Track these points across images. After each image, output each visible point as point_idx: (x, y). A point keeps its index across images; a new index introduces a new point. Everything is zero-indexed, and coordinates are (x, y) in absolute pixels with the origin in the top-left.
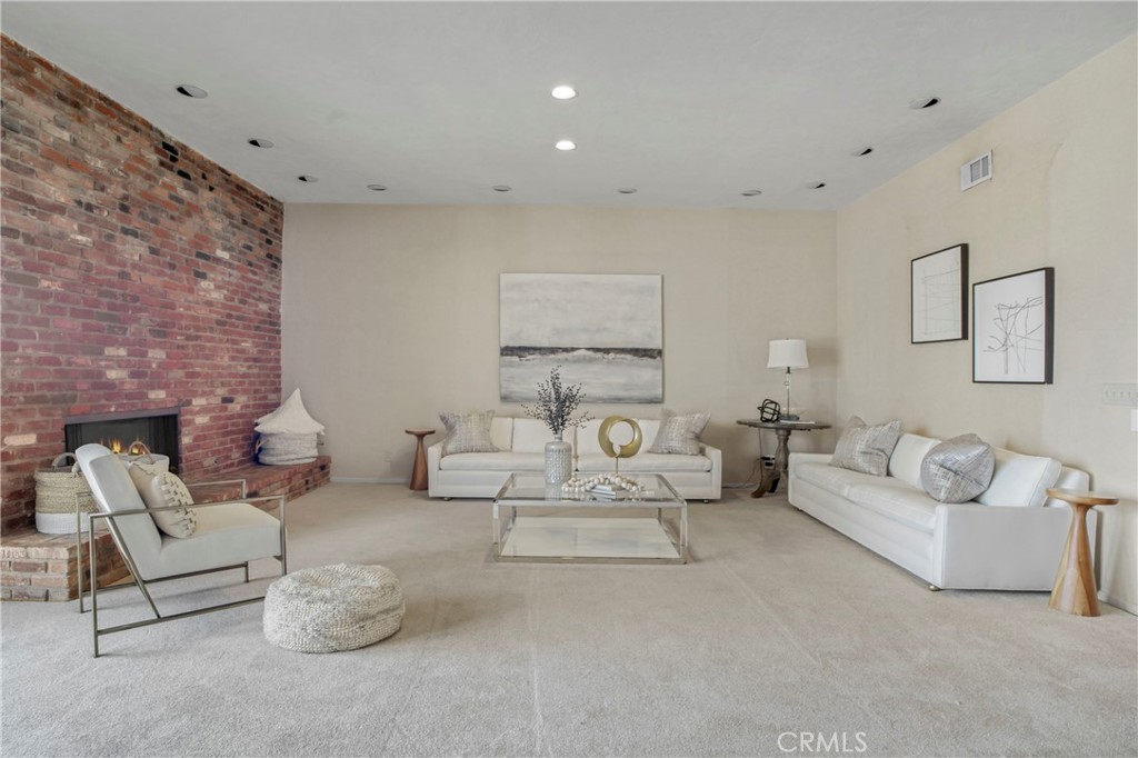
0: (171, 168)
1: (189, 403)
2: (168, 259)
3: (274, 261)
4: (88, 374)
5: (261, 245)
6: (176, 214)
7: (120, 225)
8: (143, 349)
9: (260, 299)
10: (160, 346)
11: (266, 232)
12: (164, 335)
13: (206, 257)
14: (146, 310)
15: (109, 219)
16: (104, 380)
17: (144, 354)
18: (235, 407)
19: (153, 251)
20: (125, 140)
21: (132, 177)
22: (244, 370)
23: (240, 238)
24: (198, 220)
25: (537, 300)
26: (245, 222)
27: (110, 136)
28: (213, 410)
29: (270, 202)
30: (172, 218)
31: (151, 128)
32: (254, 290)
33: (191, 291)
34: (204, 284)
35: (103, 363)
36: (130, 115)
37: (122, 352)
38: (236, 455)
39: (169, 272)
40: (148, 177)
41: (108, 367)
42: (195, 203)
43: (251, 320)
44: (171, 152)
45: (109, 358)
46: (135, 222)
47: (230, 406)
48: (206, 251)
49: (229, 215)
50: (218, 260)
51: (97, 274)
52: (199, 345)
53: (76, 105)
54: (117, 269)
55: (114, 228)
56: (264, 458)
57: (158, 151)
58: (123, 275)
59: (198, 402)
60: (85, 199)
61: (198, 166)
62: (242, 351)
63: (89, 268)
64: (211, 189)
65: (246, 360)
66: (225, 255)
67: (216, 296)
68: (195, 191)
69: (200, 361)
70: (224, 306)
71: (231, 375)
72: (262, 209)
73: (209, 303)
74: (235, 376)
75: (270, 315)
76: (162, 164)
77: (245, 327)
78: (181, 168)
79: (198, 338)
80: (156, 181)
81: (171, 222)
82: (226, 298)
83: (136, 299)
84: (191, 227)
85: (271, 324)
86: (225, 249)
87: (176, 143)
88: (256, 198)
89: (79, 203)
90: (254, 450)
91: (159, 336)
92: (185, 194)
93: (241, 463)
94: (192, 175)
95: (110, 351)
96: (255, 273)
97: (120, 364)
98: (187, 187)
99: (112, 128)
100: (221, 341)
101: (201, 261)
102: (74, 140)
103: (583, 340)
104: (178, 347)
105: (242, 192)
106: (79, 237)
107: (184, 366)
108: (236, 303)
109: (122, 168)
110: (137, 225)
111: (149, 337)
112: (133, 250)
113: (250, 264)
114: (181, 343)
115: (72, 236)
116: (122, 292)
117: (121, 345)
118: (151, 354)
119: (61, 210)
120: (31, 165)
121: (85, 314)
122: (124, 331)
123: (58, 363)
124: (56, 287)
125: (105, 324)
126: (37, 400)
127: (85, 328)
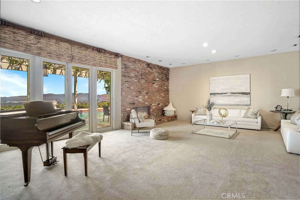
0: (148, 67)
1: (152, 104)
2: (148, 82)
3: (168, 79)
4: (136, 100)
5: (165, 77)
6: (149, 74)
9: (165, 86)
10: (147, 96)
11: (166, 74)
13: (155, 80)
16: (139, 101)
17: (145, 97)
18: (160, 105)
19: (146, 81)
20: (141, 65)
21: (143, 70)
22: (162, 99)
23: (161, 76)
25: (218, 83)
26: (162, 73)
27: (139, 65)
28: (156, 106)
29: (167, 68)
30: (149, 75)
31: (145, 62)
32: (164, 85)
33: (152, 86)
34: (154, 85)
36: (142, 61)
37: (141, 97)
38: (160, 114)
39: (148, 84)
40: (145, 69)
42: (153, 72)
43: (163, 90)
44: (148, 65)
45: (140, 98)
46: (143, 77)
47: (159, 105)
48: (155, 79)
49: (159, 73)
50: (157, 81)
53: (135, 62)
54: (141, 84)
55: (140, 78)
56: (165, 115)
57: (146, 65)
58: (142, 85)
59: (153, 104)
60: (136, 75)
62: (161, 96)
63: (137, 85)
64: (155, 69)
65: (162, 97)
66: (158, 80)
67: (156, 87)
68: (153, 70)
69: (154, 98)
70: (158, 88)
71: (159, 100)
72: (165, 70)
73: (155, 88)
74: (160, 100)
75: (167, 89)
76: (147, 67)
77: (162, 91)
78: (150, 67)
79: (153, 94)
80: (146, 70)
82: (158, 87)
83: (143, 89)
84: (152, 76)
85: (167, 91)
86: (158, 78)
87: (149, 63)
88: (164, 68)
89: (135, 76)
90: (163, 113)
91: (147, 94)
92: (151, 71)
93: (161, 115)
94: (152, 67)
95: (139, 97)
96: (164, 82)
97: (141, 99)
98: (151, 70)
99: (140, 64)
100: (157, 94)
101: (154, 81)
102: (135, 67)
103: (229, 91)
104: (150, 95)
105: (161, 68)
106: (135, 81)
107: (151, 99)
108: (160, 87)
109: (141, 69)
111: (145, 94)
112: (143, 81)
113: (163, 80)
116: (141, 88)
117: (141, 96)
118: (146, 97)
119: (133, 77)
120: (129, 72)
121: (136, 92)
122: (142, 93)
123: (132, 99)
124: (133, 88)
125: (139, 93)
126: (130, 104)
127: (136, 93)
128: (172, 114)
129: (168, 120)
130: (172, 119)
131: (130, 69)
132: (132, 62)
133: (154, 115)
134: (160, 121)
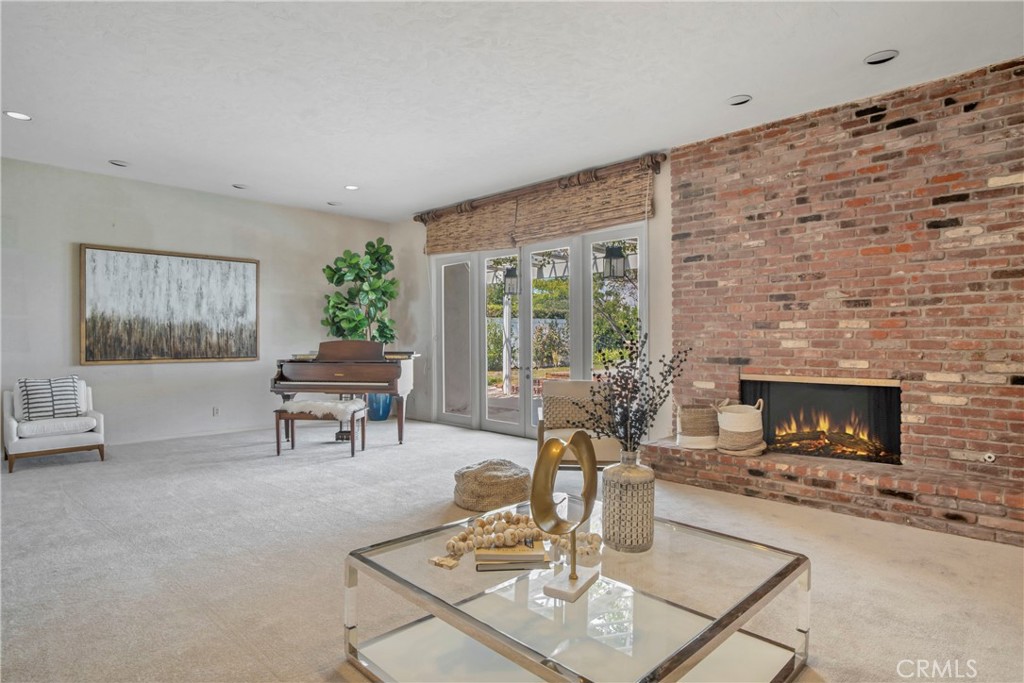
1: (919, 377)
2: (873, 225)
4: (761, 344)
6: (887, 172)
7: (796, 218)
8: (833, 320)
10: (865, 317)
12: (867, 303)
13: (962, 198)
14: (834, 284)
15: (785, 217)
16: (781, 348)
17: (833, 325)
19: (845, 225)
20: (799, 143)
21: (811, 169)
24: (936, 161)
27: (780, 150)
28: (980, 390)
30: (877, 180)
33: (926, 247)
34: (952, 233)
35: (778, 335)
36: (804, 118)
37: (801, 325)
39: (874, 237)
40: (835, 158)
41: (782, 338)
42: (929, 143)
44: (872, 114)
45: (784, 331)
48: (961, 190)
50: (995, 192)
51: (772, 265)
52: (940, 309)
53: (745, 149)
54: (797, 255)
55: (791, 221)
57: (847, 126)
58: (805, 258)
60: (756, 213)
61: (933, 97)
63: (763, 262)
64: (971, 107)
69: (946, 328)
70: (1014, 250)
73: (973, 254)
76: (857, 134)
78: (897, 119)
79: (939, 300)
80: (847, 155)
81: (878, 184)
83: (819, 276)
84: (921, 174)
87: (879, 100)
89: (751, 218)
91: (855, 306)
92: (904, 144)
94: (920, 115)
95: (783, 325)
97: (799, 335)
98: (907, 134)
99: (784, 142)
100: (1006, 299)
101: (946, 207)
102: (744, 175)
104: (893, 314)
106: (751, 243)
107: (907, 336)
109: (798, 168)
110: (819, 209)
111: (841, 308)
112: (815, 234)
114: (899, 310)
115: (744, 244)
116: (799, 273)
117: (800, 319)
118: (842, 324)
119: (735, 229)
120: (711, 210)
121: (758, 299)
122: (804, 306)
123: (733, 336)
124: (731, 284)
125: (781, 303)
126: (717, 360)
127: (758, 309)
131: (714, 198)
132: (728, 157)
133: (956, 454)
134: (891, 501)
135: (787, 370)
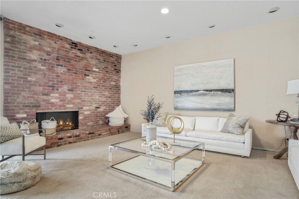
0: (75, 49)
1: (82, 108)
2: (74, 71)
3: (118, 71)
4: (44, 100)
5: (112, 67)
6: (77, 60)
7: (56, 64)
8: (65, 94)
9: (112, 81)
10: (71, 93)
11: (114, 63)
12: (73, 91)
13: (89, 71)
14: (65, 84)
15: (52, 62)
16: (50, 102)
17: (65, 96)
18: (101, 109)
19: (68, 70)
20: (57, 42)
21: (60, 51)
22: (105, 100)
23: (103, 65)
24: (86, 61)
25: (186, 74)
26: (105, 61)
27: (52, 42)
28: (92, 110)
29: (115, 55)
30: (75, 61)
31: (67, 39)
32: (110, 79)
33: (83, 79)
34: (88, 77)
35: (50, 98)
36: (59, 36)
37: (57, 95)
38: (101, 122)
39: (74, 75)
40: (66, 51)
41: (51, 99)
42: (85, 57)
43: (107, 87)
44: (74, 45)
46: (61, 62)
47: (99, 109)
48: (89, 69)
49: (99, 59)
50: (94, 71)
51: (48, 76)
52: (86, 93)
53: (40, 35)
54: (56, 75)
55: (54, 64)
57: (69, 44)
58: (58, 76)
59: (85, 108)
60: (43, 58)
61: (86, 47)
62: (104, 95)
63: (45, 74)
64: (91, 53)
65: (105, 97)
66: (97, 70)
67: (93, 80)
68: (85, 54)
69: (87, 97)
70: (96, 83)
71: (99, 101)
72: (112, 57)
73: (91, 83)
74: (101, 101)
75: (116, 85)
76: (71, 48)
77: (105, 88)
78: (79, 48)
79: (85, 91)
80: (69, 52)
81: (75, 62)
82: (97, 81)
83: (62, 82)
84: (83, 63)
85: (117, 88)
86: (97, 68)
87: (76, 42)
88: (110, 54)
89: (42, 59)
90: (107, 122)
91: (70, 91)
92: (81, 55)
93: (102, 124)
94: (83, 50)
95: (52, 95)
96: (109, 74)
97: (56, 98)
98: (81, 53)
99: (53, 40)
100: (95, 92)
101: (87, 72)
102: (39, 44)
103: (202, 87)
104: (78, 94)
105: (104, 53)
106: (41, 67)
107: (80, 99)
108: (102, 82)
109: (57, 50)
110: (62, 63)
111: (67, 91)
112: (61, 70)
113: (107, 72)
114: (79, 93)
115: (39, 67)
116: (57, 80)
117: (56, 93)
118: (67, 95)
119: (35, 61)
120: (25, 51)
121: (43, 86)
122: (58, 90)
123: (34, 97)
124: (34, 79)
125: (51, 88)
126: (27, 106)
127: (43, 89)
128: (121, 123)
129: (110, 133)
130: (118, 131)
131: (26, 46)
132: (33, 34)
133: (89, 124)
135: (53, 108)
